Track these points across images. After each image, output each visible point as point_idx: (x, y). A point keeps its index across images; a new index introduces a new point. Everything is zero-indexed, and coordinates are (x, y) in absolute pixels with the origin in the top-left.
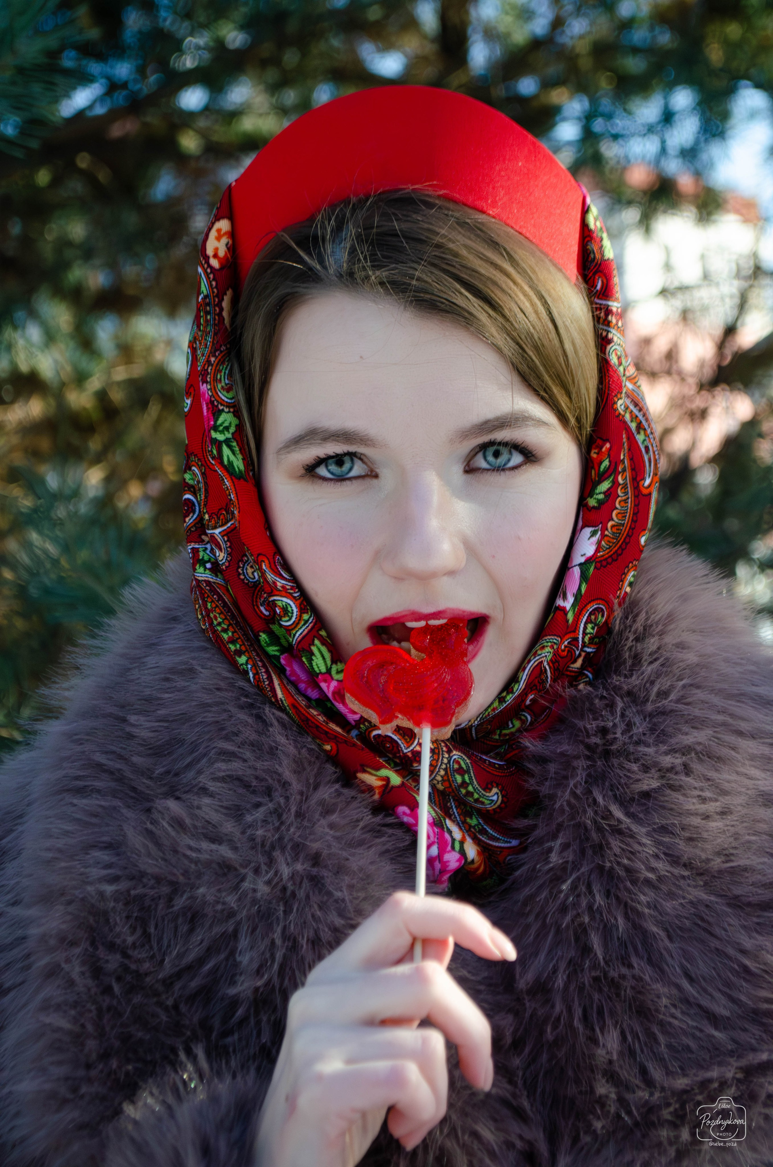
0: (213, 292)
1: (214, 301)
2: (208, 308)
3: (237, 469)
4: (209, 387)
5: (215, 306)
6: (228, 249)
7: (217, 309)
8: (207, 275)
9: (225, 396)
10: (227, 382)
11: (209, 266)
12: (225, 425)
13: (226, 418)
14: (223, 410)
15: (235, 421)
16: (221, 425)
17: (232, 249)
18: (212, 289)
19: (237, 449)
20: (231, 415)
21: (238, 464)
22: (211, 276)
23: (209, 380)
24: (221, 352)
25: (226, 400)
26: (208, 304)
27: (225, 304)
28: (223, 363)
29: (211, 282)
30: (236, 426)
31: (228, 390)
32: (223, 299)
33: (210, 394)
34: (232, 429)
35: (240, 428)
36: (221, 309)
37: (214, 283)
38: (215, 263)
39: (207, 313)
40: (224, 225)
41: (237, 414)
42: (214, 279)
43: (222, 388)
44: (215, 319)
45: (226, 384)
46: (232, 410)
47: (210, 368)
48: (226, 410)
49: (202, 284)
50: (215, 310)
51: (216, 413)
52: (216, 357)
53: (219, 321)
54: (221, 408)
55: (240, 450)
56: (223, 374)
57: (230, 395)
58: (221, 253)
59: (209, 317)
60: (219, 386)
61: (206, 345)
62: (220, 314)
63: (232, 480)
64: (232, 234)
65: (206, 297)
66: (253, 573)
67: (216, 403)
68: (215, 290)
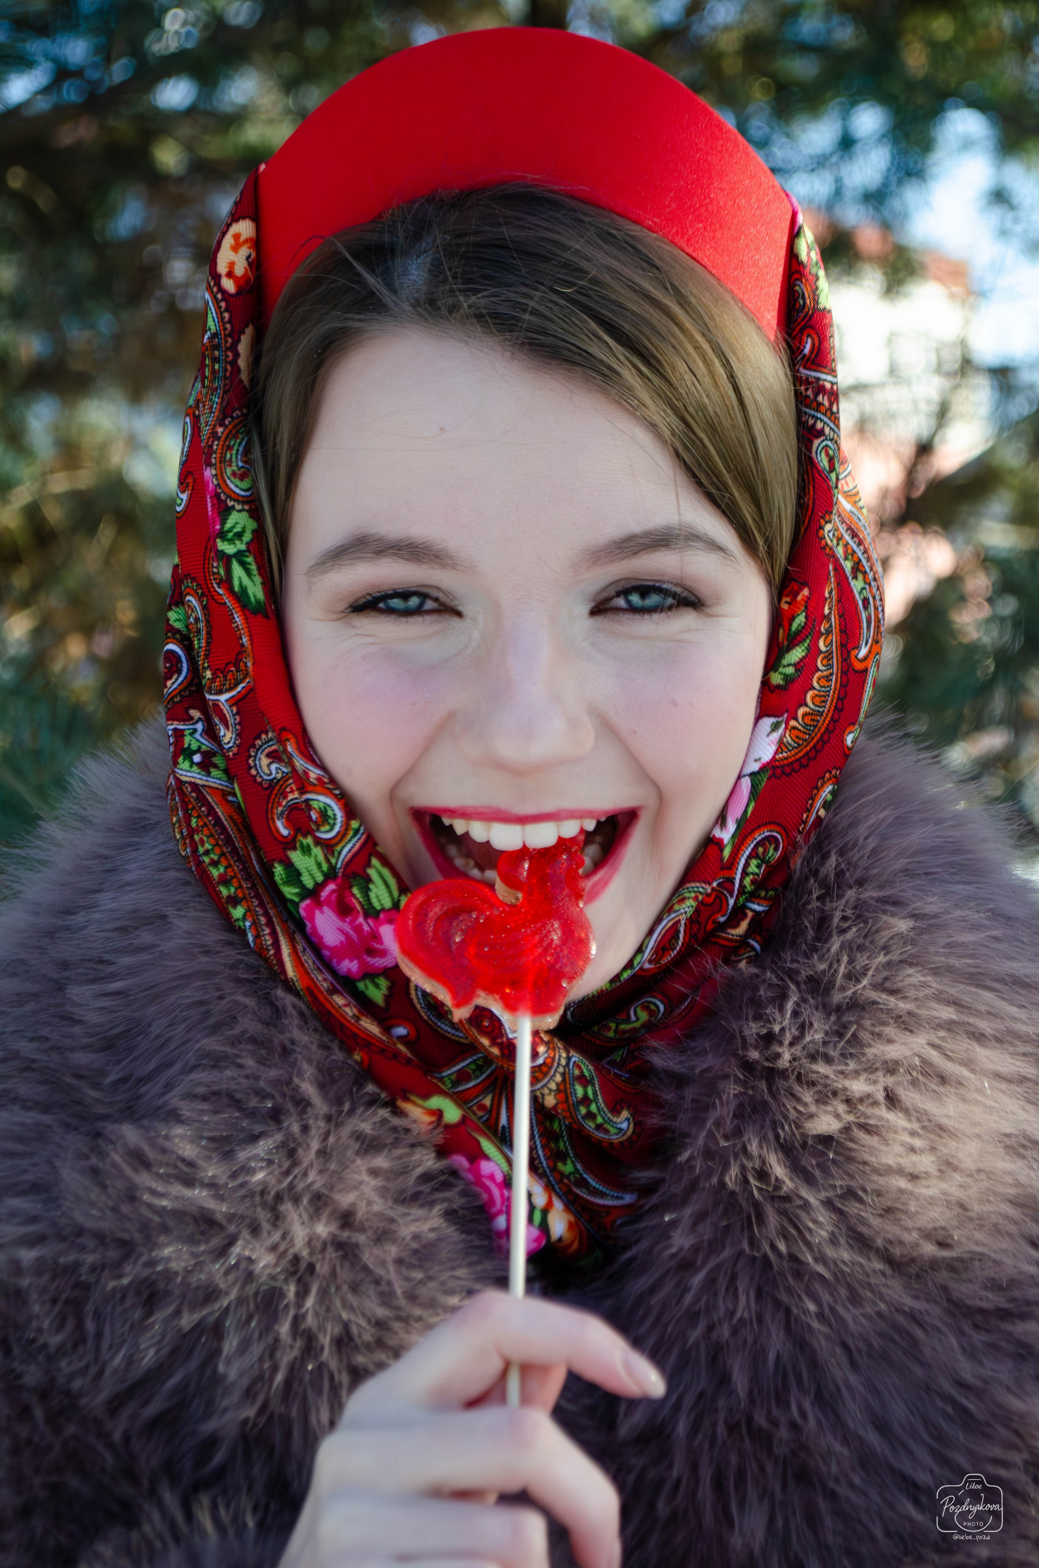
0: (225, 329)
1: (226, 342)
2: (216, 353)
3: (252, 599)
4: (214, 472)
5: (227, 349)
6: (250, 264)
7: (230, 354)
8: (217, 302)
9: (236, 486)
10: (240, 464)
11: (221, 290)
12: (236, 530)
13: (238, 520)
14: (233, 507)
15: (251, 525)
16: (230, 531)
17: (254, 264)
18: (224, 323)
19: (253, 567)
20: (245, 515)
21: (256, 591)
22: (223, 304)
23: (213, 461)
24: (233, 419)
25: (238, 491)
26: (217, 347)
27: (243, 347)
28: (236, 436)
29: (221, 313)
30: (254, 532)
31: (242, 478)
32: (239, 341)
33: (215, 482)
34: (248, 537)
35: (259, 534)
36: (237, 355)
37: (226, 315)
38: (229, 285)
39: (215, 360)
40: (245, 228)
41: (255, 513)
42: (226, 310)
43: (234, 474)
44: (226, 370)
45: (239, 469)
46: (246, 507)
47: (216, 443)
48: (238, 507)
49: (210, 316)
50: (227, 356)
51: (224, 511)
52: (226, 427)
53: (231, 373)
54: (230, 503)
55: (259, 569)
56: (234, 452)
57: (246, 484)
58: (239, 271)
59: (217, 367)
60: (229, 471)
61: (211, 408)
62: (234, 363)
63: (244, 614)
64: (257, 243)
65: (214, 335)
66: (269, 765)
67: (223, 497)
68: (228, 326)
